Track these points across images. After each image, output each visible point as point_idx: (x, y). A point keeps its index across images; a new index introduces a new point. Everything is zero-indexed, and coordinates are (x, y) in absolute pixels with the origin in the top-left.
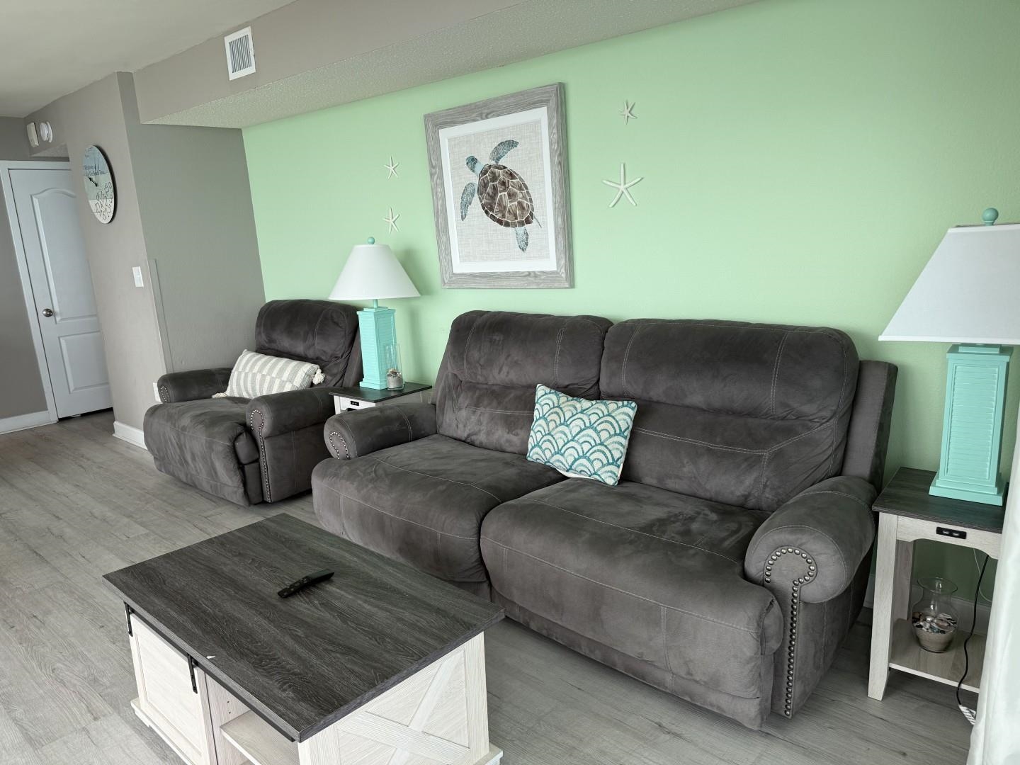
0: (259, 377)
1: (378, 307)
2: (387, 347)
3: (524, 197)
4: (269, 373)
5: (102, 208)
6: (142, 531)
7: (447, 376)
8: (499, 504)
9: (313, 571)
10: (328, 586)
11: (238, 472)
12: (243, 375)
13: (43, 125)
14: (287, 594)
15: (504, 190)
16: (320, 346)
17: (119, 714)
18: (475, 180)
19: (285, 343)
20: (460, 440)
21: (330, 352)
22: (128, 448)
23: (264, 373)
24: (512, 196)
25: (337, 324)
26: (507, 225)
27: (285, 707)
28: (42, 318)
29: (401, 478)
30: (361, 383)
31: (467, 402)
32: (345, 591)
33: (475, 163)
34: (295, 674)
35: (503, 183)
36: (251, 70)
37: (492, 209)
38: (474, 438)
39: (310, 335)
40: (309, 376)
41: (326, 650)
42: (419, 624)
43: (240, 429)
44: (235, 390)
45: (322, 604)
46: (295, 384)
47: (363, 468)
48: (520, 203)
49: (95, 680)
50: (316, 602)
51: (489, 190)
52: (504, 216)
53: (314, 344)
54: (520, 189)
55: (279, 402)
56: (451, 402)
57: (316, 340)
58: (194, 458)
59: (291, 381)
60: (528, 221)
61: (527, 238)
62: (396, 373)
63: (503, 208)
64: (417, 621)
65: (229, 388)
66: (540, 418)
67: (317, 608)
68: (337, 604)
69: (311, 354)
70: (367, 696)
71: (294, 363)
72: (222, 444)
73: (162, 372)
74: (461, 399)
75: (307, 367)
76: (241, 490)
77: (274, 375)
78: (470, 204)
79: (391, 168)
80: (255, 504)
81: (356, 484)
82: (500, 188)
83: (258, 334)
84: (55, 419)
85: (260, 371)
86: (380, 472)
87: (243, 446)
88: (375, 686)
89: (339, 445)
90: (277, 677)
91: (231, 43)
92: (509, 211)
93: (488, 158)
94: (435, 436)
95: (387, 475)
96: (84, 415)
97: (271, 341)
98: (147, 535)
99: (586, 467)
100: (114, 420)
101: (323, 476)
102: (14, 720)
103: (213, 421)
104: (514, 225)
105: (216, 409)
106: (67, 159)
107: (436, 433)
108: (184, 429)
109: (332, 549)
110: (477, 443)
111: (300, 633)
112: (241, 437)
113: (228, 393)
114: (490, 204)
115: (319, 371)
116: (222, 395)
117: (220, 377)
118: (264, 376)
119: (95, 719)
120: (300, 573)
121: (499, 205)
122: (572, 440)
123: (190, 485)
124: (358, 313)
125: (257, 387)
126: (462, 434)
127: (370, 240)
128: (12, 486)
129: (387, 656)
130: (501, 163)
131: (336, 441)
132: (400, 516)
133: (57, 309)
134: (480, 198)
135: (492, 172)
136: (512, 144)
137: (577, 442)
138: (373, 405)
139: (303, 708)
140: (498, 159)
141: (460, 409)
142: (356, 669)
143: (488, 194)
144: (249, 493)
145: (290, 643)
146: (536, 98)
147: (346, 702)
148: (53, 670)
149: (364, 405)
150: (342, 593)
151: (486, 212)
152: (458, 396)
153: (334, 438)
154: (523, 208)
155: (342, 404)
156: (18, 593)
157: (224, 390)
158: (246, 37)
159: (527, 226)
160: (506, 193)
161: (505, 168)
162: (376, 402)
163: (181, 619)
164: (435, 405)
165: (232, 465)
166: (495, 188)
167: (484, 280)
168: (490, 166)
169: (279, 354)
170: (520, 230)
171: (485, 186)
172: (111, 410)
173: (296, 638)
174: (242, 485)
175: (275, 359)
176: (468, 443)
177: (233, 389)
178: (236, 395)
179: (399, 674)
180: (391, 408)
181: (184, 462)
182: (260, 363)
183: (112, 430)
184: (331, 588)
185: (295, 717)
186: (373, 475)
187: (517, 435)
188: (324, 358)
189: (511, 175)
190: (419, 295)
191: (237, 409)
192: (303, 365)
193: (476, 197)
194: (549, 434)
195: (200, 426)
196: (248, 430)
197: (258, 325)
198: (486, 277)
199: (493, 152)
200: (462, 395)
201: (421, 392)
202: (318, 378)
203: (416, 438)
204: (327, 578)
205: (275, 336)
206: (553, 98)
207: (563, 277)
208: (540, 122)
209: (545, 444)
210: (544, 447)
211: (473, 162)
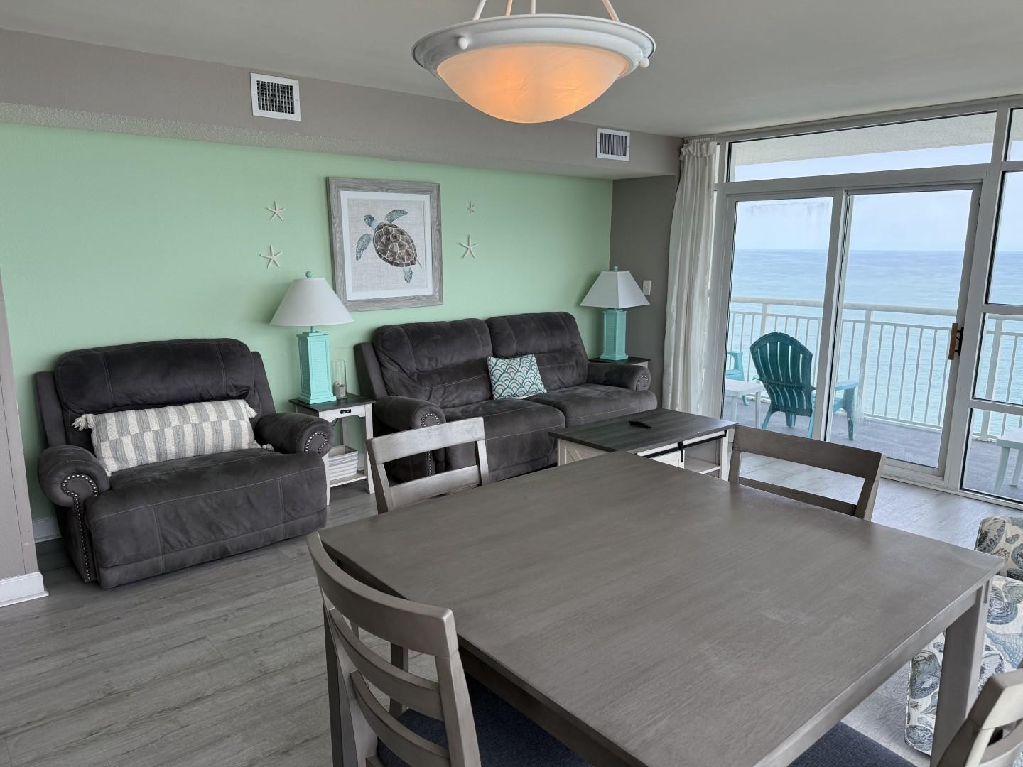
3: (410, 248)
15: (395, 242)
18: (372, 232)
24: (401, 246)
26: (396, 265)
33: (372, 221)
35: (395, 237)
36: (294, 118)
37: (384, 254)
48: (407, 251)
51: (383, 240)
52: (394, 259)
54: (408, 242)
60: (413, 263)
61: (411, 274)
63: (394, 254)
78: (366, 248)
79: (275, 212)
82: (392, 240)
92: (399, 256)
93: (384, 218)
104: (402, 265)
114: (383, 250)
115: (248, 406)
121: (391, 251)
130: (393, 223)
134: (374, 245)
135: (386, 229)
136: (403, 213)
140: (391, 221)
143: (382, 243)
146: (424, 188)
149: (356, 410)
151: (380, 256)
154: (410, 255)
155: (330, 416)
158: (289, 87)
159: (412, 266)
160: (397, 244)
161: (397, 227)
166: (388, 240)
168: (385, 225)
170: (407, 268)
171: (380, 237)
189: (402, 232)
193: (371, 243)
199: (388, 215)
202: (252, 412)
206: (434, 191)
207: (437, 298)
208: (424, 203)
209: (512, 385)
210: (511, 387)
211: (370, 219)
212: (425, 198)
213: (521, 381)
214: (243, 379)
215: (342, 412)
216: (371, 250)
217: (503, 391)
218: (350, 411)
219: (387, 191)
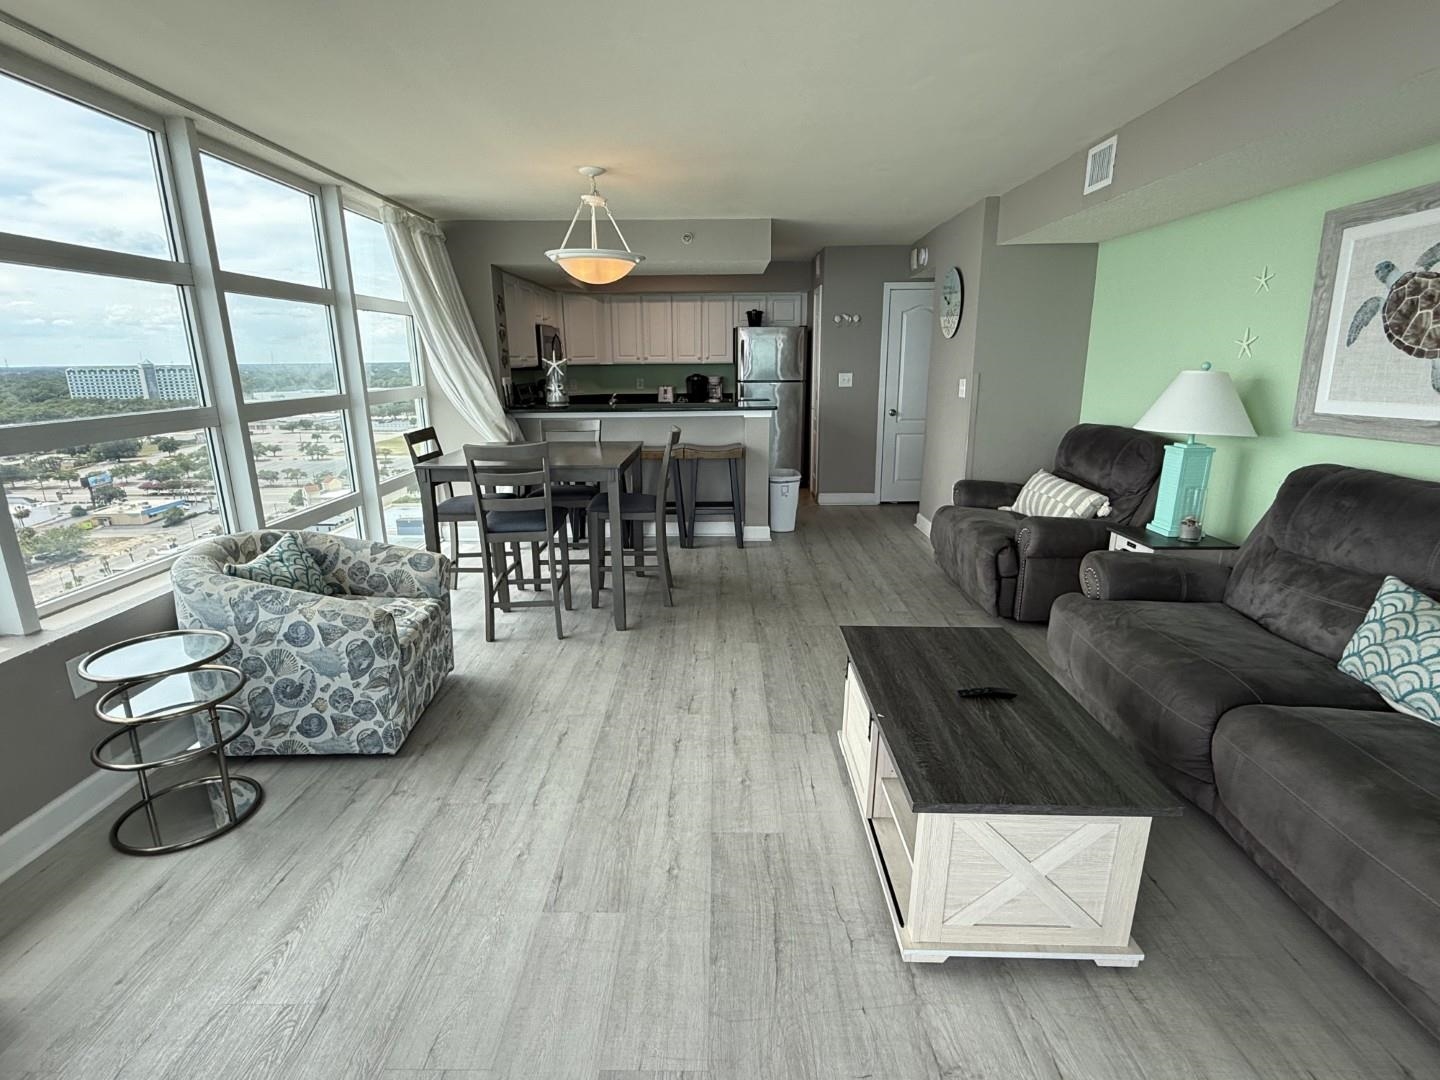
0: (1044, 497)
1: (1194, 444)
2: (1190, 491)
4: (1055, 496)
5: (948, 323)
6: (903, 608)
7: (1260, 538)
8: (1259, 703)
9: (999, 685)
10: (1005, 704)
11: (995, 582)
12: (1031, 493)
13: (923, 251)
14: (966, 695)
15: (1429, 307)
16: (1117, 477)
17: (830, 736)
18: (1383, 292)
19: (1081, 468)
20: (1252, 619)
21: (1125, 486)
22: (922, 538)
23: (1050, 495)
25: (1141, 456)
26: (1420, 354)
27: (914, 780)
28: (888, 416)
29: (1144, 637)
30: (1148, 525)
31: (1276, 575)
32: (1020, 716)
33: (1390, 271)
34: (936, 759)
35: (1430, 298)
36: (1108, 182)
37: (1401, 333)
38: (1270, 620)
39: (1108, 466)
40: (1095, 506)
41: (973, 754)
42: (1074, 775)
43: (1006, 543)
44: (1020, 506)
45: (992, 717)
46: (1076, 511)
47: (1106, 613)
49: (825, 705)
50: (988, 713)
51: (1403, 306)
52: (1418, 342)
53: (1109, 475)
55: (1052, 527)
56: (1253, 570)
57: (1114, 470)
58: (962, 560)
59: (1074, 507)
62: (1194, 522)
63: (1419, 332)
64: (1075, 772)
65: (1016, 504)
66: (1374, 621)
67: (985, 718)
68: (1006, 722)
69: (1104, 484)
70: (988, 807)
71: (1084, 490)
72: (986, 553)
73: (962, 477)
74: (1267, 571)
75: (1095, 497)
76: (994, 600)
77: (1059, 499)
78: (1367, 324)
79: (1263, 281)
80: (1005, 618)
81: (1091, 626)
82: (1422, 303)
83: (1059, 455)
84: (878, 502)
85: (1047, 492)
86: (1123, 622)
87: (1005, 559)
88: (998, 803)
89: (1092, 581)
90: (922, 755)
91: (1094, 156)
92: (1429, 335)
94: (1220, 605)
95: (1129, 627)
96: (899, 503)
97: (1069, 464)
98: (905, 613)
99: (1429, 706)
100: (918, 512)
101: (1063, 608)
102: (768, 708)
103: (987, 530)
104: (1433, 356)
105: (996, 520)
106: (932, 280)
107: (1222, 602)
108: (961, 531)
109: (1029, 675)
110: (1272, 628)
111: (959, 731)
112: (1005, 550)
113: (1013, 508)
114: (1398, 325)
115: (1107, 504)
116: (1008, 509)
117: (1011, 491)
118: (1049, 498)
119: (814, 732)
120: (985, 682)
121: (1415, 326)
122: (1419, 663)
123: (956, 584)
124: (1166, 447)
125: (1040, 508)
126: (1256, 611)
127: (1205, 366)
128: (831, 546)
129: (1024, 784)
130: (1433, 269)
131: (1091, 577)
132: (1127, 673)
133: (900, 411)
134: (1384, 318)
135: (1415, 283)
137: (1426, 668)
138: (1152, 551)
139: (927, 787)
140: (1431, 264)
141: (1263, 582)
142: (990, 781)
143: (1400, 311)
144: (1000, 604)
145: (947, 735)
147: (965, 802)
148: (803, 686)
149: (1141, 549)
150: (1016, 715)
151: (1390, 337)
152: (1266, 565)
153: (1089, 574)
155: (1118, 542)
156: (804, 623)
157: (1011, 505)
158: (1110, 147)
160: (1431, 311)
162: (1154, 548)
163: (875, 679)
164: (1232, 569)
165: (991, 574)
166: (1413, 306)
167: (1360, 426)
168: (1414, 275)
169: (1072, 479)
171: (1398, 300)
172: (917, 503)
173: (953, 732)
174: (995, 596)
175: (1065, 483)
176: (1260, 625)
177: (1018, 506)
178: (1020, 512)
179: (1028, 807)
180: (1168, 559)
181: (954, 561)
182: (1049, 485)
183: (915, 520)
184: (1008, 707)
185: (917, 790)
186: (1114, 622)
187: (1334, 633)
188: (1117, 490)
190: (1256, 435)
191: (1013, 524)
192: (1091, 494)
193: (1379, 316)
194: (1381, 645)
195: (975, 532)
196: (1014, 545)
197: (1061, 447)
198: (1364, 422)
199: (1425, 255)
200: (1272, 565)
201: (1221, 552)
202: (1104, 510)
203: (1189, 600)
204: (1009, 697)
205: (1074, 460)
209: (1369, 655)
210: (1367, 659)
211: (1386, 269)
216: (1377, 325)
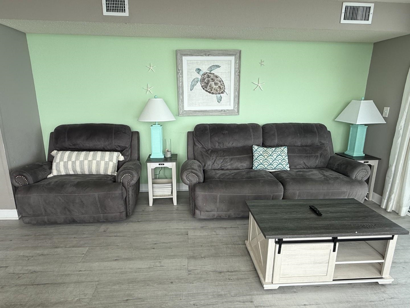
1: (158, 125)
3: (221, 85)
15: (212, 82)
16: (117, 143)
21: (123, 146)
24: (216, 84)
25: (125, 133)
26: (213, 93)
33: (200, 71)
35: (213, 79)
37: (206, 88)
39: (109, 139)
40: (118, 158)
46: (114, 162)
48: (219, 87)
52: (211, 90)
53: (112, 143)
54: (220, 82)
57: (114, 141)
60: (222, 93)
61: (221, 98)
62: (169, 150)
63: (211, 88)
74: (212, 156)
75: (116, 154)
78: (196, 85)
79: (151, 68)
82: (211, 80)
89: (192, 179)
92: (214, 89)
94: (205, 170)
104: (216, 94)
114: (205, 86)
116: (51, 176)
121: (210, 86)
130: (212, 72)
134: (201, 83)
135: (208, 75)
136: (218, 66)
143: (205, 82)
146: (231, 53)
151: (203, 89)
153: (190, 177)
154: (221, 88)
159: (221, 95)
160: (213, 83)
161: (214, 74)
166: (208, 81)
167: (201, 113)
168: (207, 73)
170: (219, 95)
171: (204, 79)
189: (217, 77)
193: (199, 82)
199: (209, 68)
206: (238, 54)
207: (237, 111)
208: (231, 61)
209: (264, 163)
210: (264, 164)
211: (199, 70)
212: (232, 58)
213: (271, 162)
214: (123, 142)
215: (159, 164)
216: (199, 85)
217: (258, 165)
218: (164, 164)
219: (208, 55)
